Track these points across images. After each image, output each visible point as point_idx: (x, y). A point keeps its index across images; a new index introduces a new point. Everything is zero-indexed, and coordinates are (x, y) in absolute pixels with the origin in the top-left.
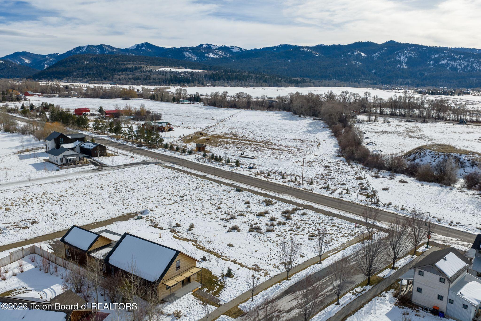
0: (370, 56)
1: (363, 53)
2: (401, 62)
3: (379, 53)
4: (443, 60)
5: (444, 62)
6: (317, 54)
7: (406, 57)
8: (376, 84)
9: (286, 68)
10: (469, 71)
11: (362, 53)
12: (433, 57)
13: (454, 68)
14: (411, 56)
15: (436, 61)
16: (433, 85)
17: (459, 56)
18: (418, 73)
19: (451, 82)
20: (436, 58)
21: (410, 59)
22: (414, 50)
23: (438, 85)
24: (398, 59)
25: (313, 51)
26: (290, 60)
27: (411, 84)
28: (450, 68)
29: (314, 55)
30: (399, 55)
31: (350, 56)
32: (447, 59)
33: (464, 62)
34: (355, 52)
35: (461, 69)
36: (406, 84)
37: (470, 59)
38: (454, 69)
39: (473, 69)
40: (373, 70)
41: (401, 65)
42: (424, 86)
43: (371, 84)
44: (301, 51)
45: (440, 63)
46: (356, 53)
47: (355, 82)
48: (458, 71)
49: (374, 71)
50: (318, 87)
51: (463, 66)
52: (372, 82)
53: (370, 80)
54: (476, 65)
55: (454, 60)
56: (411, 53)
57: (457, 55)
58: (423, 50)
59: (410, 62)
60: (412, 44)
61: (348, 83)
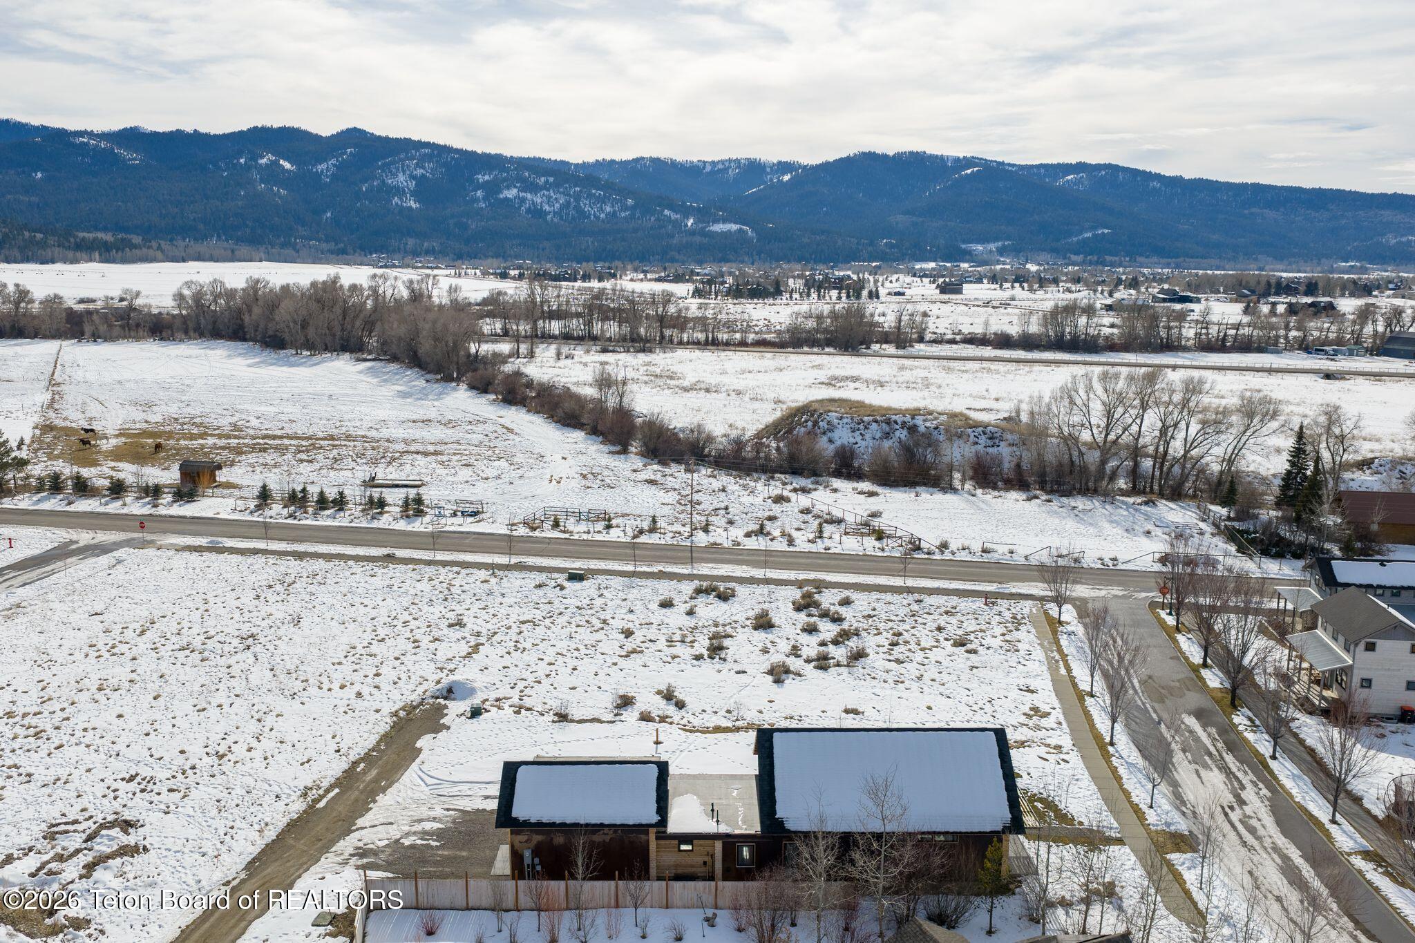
0: (310, 171)
1: (285, 159)
2: (399, 191)
3: (333, 161)
4: (508, 188)
5: (511, 193)
6: (134, 158)
7: (412, 177)
8: (343, 252)
9: (34, 199)
10: (573, 218)
11: (281, 162)
12: (481, 180)
13: (536, 209)
14: (423, 176)
15: (492, 189)
16: (497, 256)
17: (543, 179)
18: (451, 222)
19: (538, 248)
20: (487, 181)
21: (421, 180)
22: (429, 158)
23: (510, 256)
24: (390, 181)
25: (120, 146)
26: (39, 175)
27: (440, 252)
28: (529, 211)
29: (124, 161)
30: (391, 172)
31: (247, 167)
32: (515, 187)
33: (558, 196)
34: (262, 157)
35: (555, 213)
36: (428, 252)
37: (570, 187)
38: (537, 213)
39: (582, 214)
40: (325, 212)
41: (401, 199)
42: (475, 258)
43: (332, 252)
44: (74, 145)
45: (501, 196)
46: (263, 161)
47: (283, 246)
48: (549, 217)
49: (329, 215)
50: (178, 261)
51: (557, 205)
52: (332, 246)
53: (327, 241)
54: (585, 204)
55: (534, 188)
56: (424, 168)
57: (539, 175)
58: (453, 158)
59: (423, 189)
60: (419, 142)
61: (262, 249)
